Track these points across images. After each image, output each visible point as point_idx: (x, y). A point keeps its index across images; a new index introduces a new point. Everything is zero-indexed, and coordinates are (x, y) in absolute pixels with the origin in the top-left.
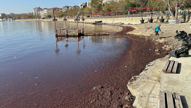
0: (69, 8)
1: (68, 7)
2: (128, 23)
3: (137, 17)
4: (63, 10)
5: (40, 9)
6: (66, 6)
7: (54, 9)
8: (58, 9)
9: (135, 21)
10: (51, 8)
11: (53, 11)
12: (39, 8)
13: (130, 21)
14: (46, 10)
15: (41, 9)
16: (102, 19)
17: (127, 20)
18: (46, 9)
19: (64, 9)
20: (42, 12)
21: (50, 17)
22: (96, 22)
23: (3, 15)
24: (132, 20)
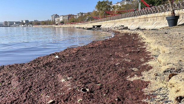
1: (82, 14)
2: (137, 27)
3: (157, 12)
4: (77, 16)
5: (57, 16)
6: (81, 13)
7: (70, 16)
8: (73, 15)
9: (152, 22)
10: (66, 15)
11: (68, 18)
12: (57, 15)
13: (141, 22)
14: (62, 17)
15: (58, 16)
16: (102, 22)
19: (78, 16)
20: (59, 18)
21: (62, 23)
22: (93, 26)
23: (27, 22)
24: (146, 19)
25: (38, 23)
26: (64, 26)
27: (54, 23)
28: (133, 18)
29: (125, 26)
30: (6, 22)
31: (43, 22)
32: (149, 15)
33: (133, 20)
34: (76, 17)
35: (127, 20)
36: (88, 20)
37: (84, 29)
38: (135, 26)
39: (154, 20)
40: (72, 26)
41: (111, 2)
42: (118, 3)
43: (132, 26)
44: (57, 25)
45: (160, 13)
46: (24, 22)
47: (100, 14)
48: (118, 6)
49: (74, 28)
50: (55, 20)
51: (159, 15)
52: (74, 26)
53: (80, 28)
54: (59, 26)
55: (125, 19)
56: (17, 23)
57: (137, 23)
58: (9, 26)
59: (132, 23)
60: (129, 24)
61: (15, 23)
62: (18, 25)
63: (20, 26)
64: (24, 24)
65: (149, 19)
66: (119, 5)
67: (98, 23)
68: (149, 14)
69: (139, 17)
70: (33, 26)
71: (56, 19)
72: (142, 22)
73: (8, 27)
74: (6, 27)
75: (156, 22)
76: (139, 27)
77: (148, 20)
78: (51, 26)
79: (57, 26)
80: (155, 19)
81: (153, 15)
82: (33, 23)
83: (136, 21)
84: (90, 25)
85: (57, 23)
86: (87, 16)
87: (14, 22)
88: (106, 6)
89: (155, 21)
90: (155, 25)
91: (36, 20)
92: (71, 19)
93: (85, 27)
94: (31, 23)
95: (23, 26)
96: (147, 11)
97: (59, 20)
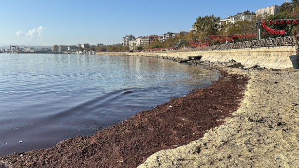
0: (173, 35)
1: (171, 34)
2: (255, 64)
4: (163, 38)
5: (132, 38)
6: (169, 33)
7: (151, 38)
8: (157, 37)
9: (275, 58)
10: (146, 36)
11: (149, 41)
12: (131, 36)
13: (260, 57)
14: (140, 39)
15: (134, 38)
16: (203, 52)
17: (253, 55)
18: (140, 37)
19: (165, 37)
20: (134, 41)
21: (140, 49)
22: (189, 57)
23: (87, 46)
24: (267, 54)
25: (103, 49)
26: (142, 53)
27: (127, 49)
28: (250, 50)
29: (238, 62)
30: (56, 47)
31: (111, 46)
32: (271, 49)
33: (249, 54)
34: (161, 39)
35: (241, 52)
36: (180, 46)
37: (174, 60)
38: (252, 62)
39: (278, 55)
40: (155, 53)
41: (219, 18)
42: (231, 17)
43: (248, 62)
44: (132, 51)
45: (287, 47)
46: (83, 46)
47: (200, 37)
48: (230, 24)
49: (158, 57)
50: (128, 44)
51: (285, 50)
52: (158, 54)
53: (168, 58)
54: (135, 54)
55: (239, 51)
56: (72, 47)
57: (254, 58)
58: (61, 53)
59: (249, 57)
60: (244, 58)
61: (69, 48)
62: (74, 51)
63: (77, 52)
64: (82, 50)
65: (272, 54)
66: (232, 21)
67: (197, 52)
68: (271, 47)
69: (258, 49)
70: (97, 53)
71: (131, 43)
72: (262, 57)
73: (59, 53)
74: (56, 53)
75: (280, 59)
76: (258, 64)
77: (270, 55)
78: (122, 53)
79: (131, 54)
80: (280, 54)
81: (277, 48)
82: (97, 49)
83: (253, 54)
84: (184, 55)
85: (131, 49)
86: (178, 38)
87: (69, 46)
88: (210, 25)
89: (280, 56)
90: (279, 62)
91: (101, 44)
92: (154, 43)
93: (175, 57)
94: (93, 48)
95: (80, 52)
96: (270, 42)
97: (134, 44)
